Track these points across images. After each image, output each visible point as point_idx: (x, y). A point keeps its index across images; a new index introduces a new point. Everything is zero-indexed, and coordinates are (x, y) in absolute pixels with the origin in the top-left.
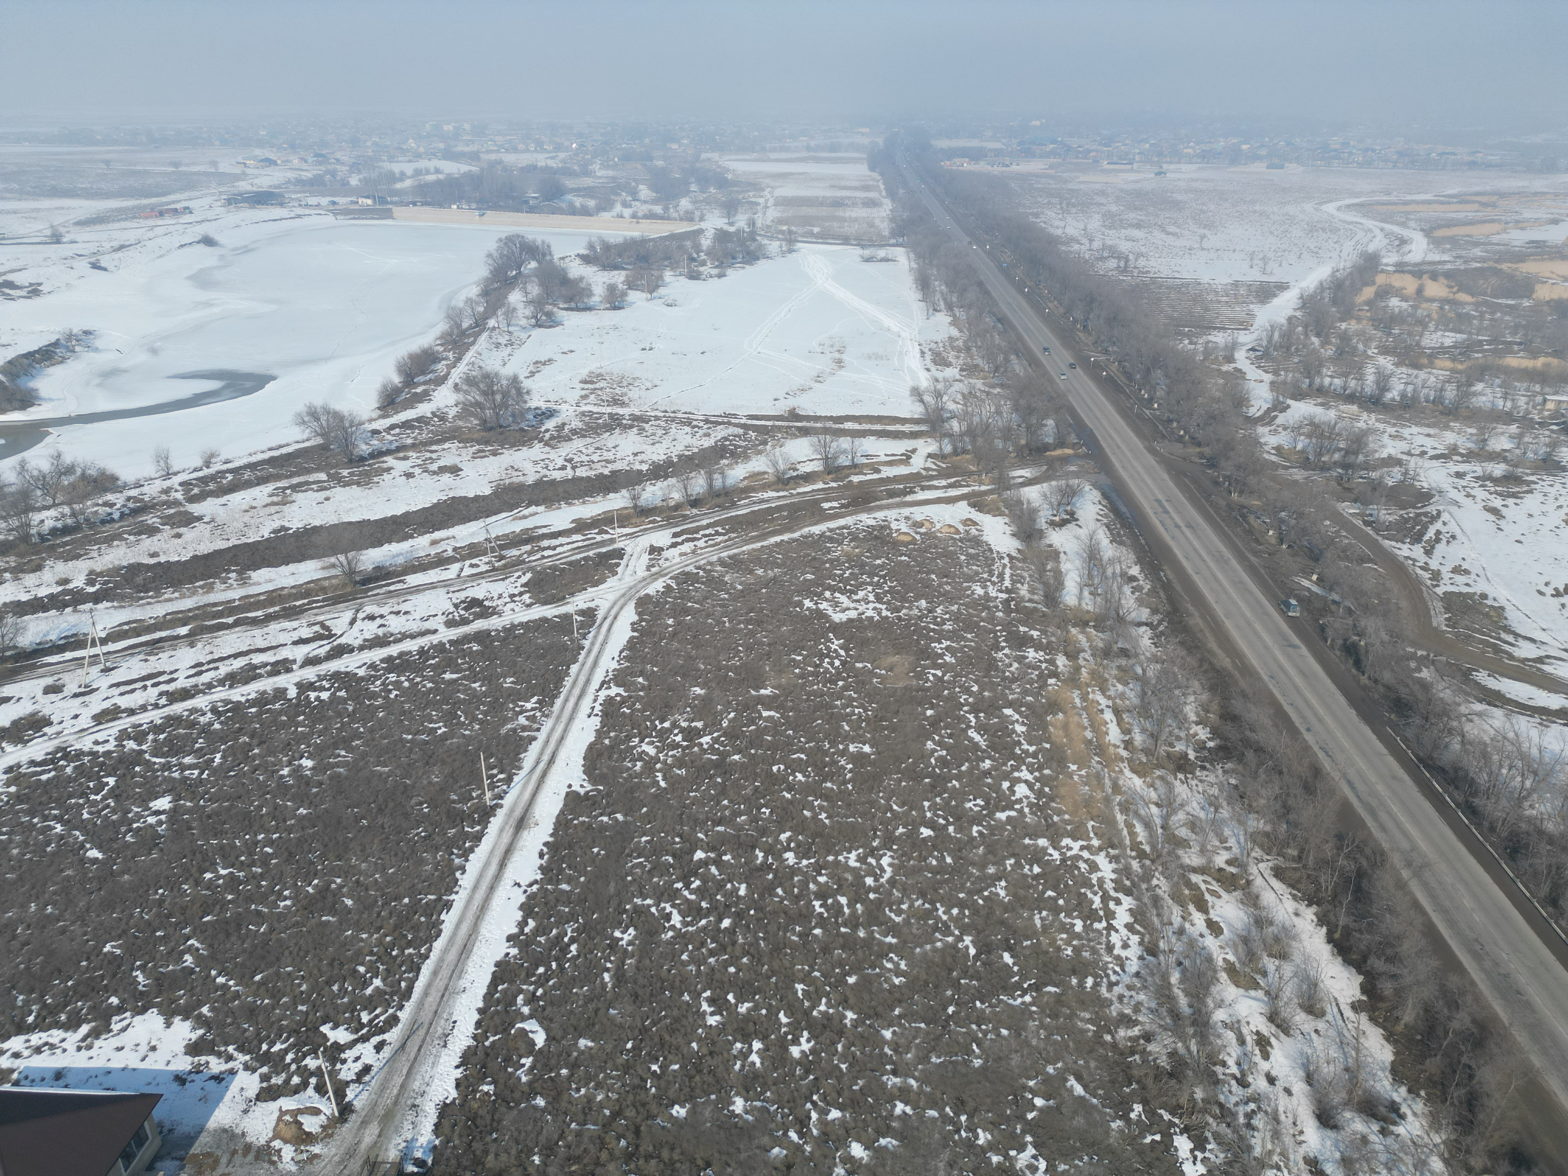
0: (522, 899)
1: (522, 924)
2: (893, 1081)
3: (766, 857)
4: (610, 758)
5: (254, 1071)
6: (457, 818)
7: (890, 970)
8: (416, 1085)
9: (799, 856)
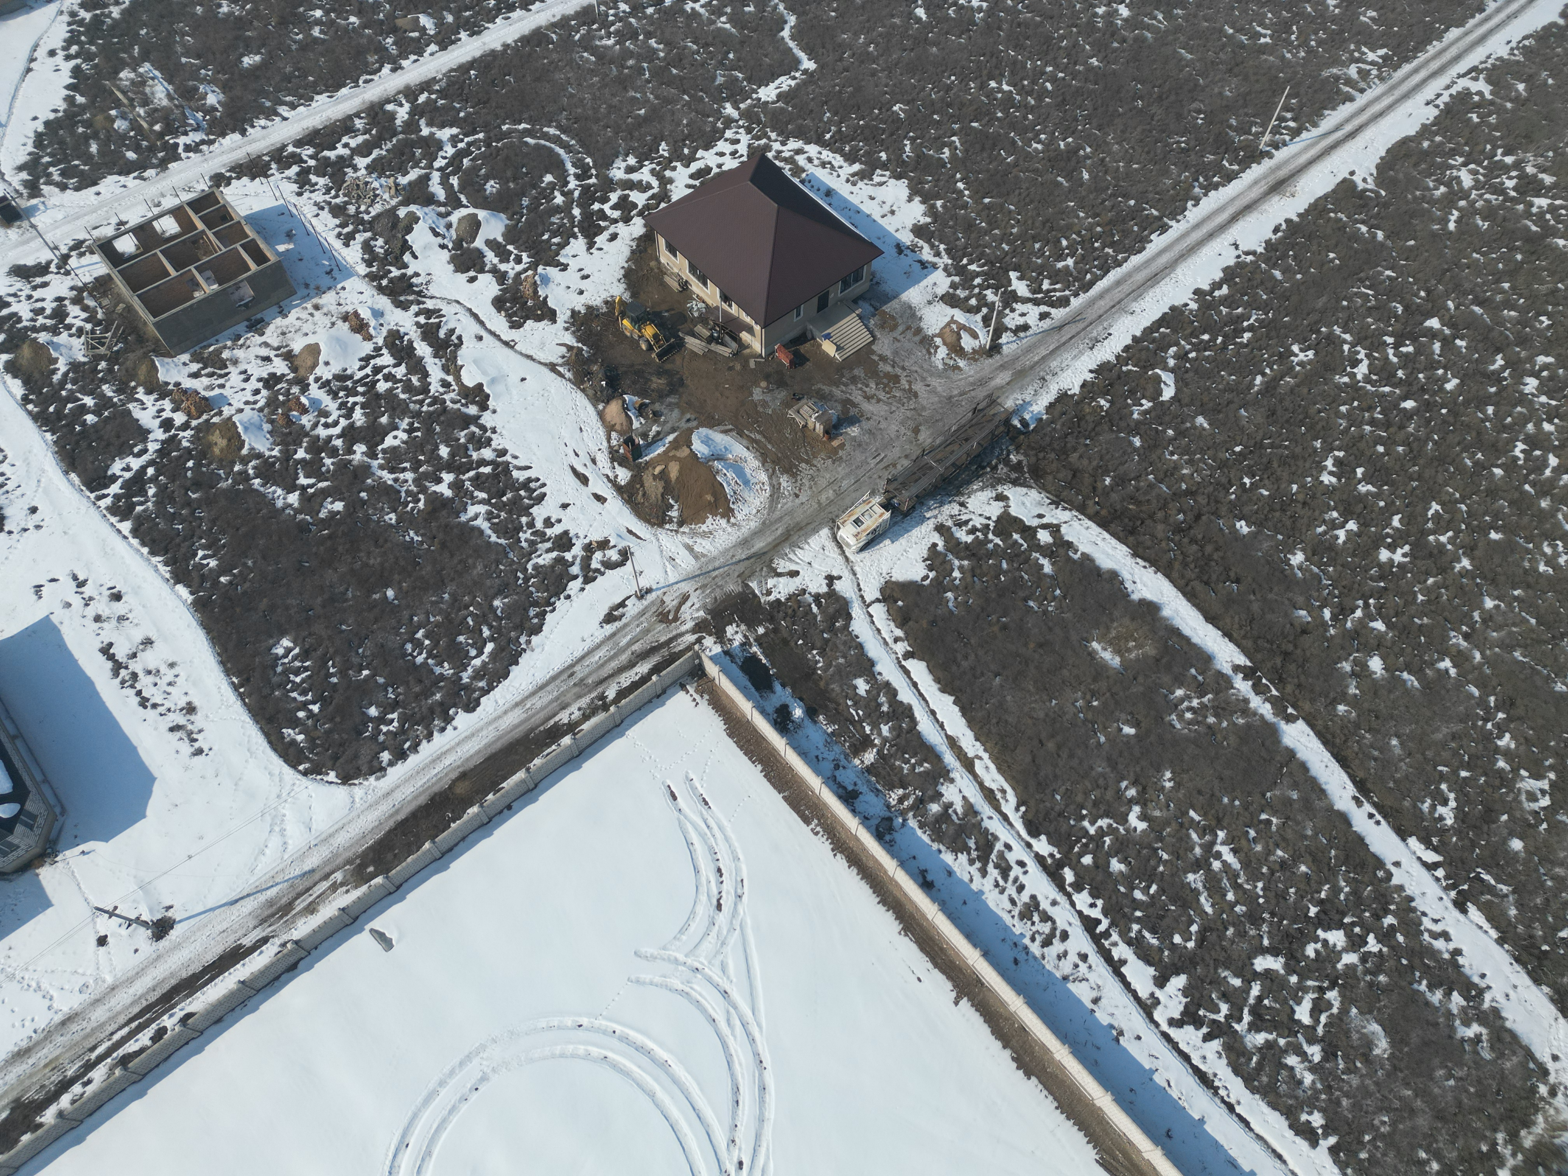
0: (1231, 262)
1: (1216, 286)
2: (1457, 640)
3: (1503, 368)
4: (1416, 165)
5: (949, 275)
6: (1224, 146)
7: (1544, 554)
8: (1054, 364)
9: (1541, 390)
